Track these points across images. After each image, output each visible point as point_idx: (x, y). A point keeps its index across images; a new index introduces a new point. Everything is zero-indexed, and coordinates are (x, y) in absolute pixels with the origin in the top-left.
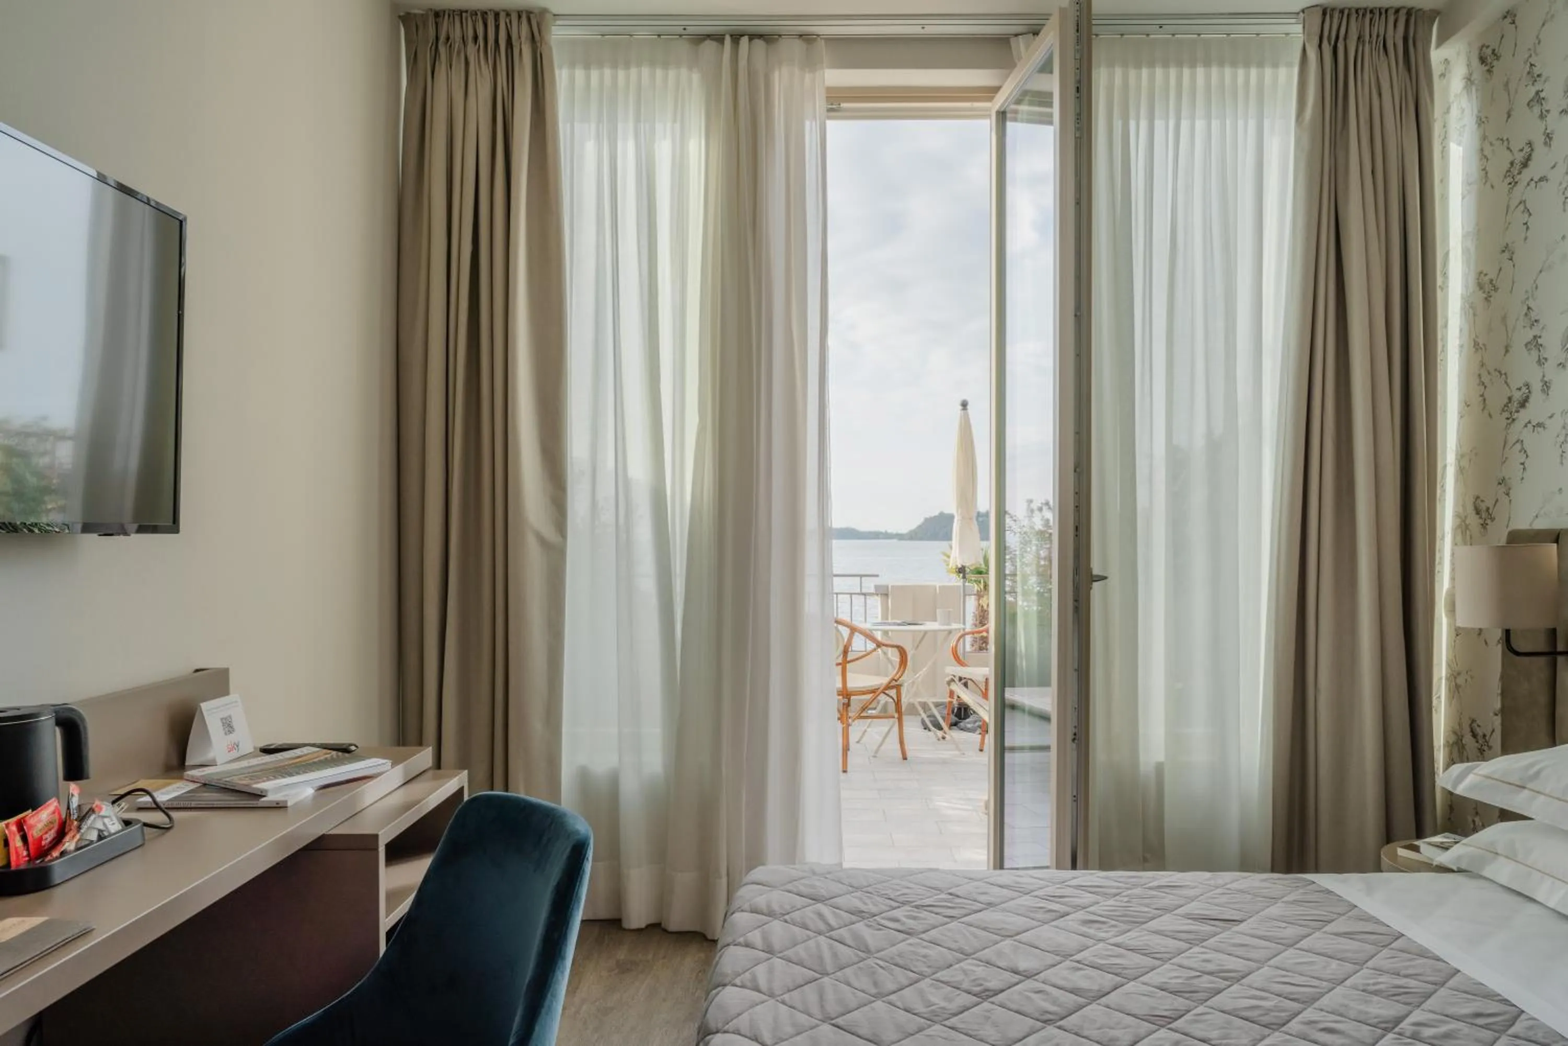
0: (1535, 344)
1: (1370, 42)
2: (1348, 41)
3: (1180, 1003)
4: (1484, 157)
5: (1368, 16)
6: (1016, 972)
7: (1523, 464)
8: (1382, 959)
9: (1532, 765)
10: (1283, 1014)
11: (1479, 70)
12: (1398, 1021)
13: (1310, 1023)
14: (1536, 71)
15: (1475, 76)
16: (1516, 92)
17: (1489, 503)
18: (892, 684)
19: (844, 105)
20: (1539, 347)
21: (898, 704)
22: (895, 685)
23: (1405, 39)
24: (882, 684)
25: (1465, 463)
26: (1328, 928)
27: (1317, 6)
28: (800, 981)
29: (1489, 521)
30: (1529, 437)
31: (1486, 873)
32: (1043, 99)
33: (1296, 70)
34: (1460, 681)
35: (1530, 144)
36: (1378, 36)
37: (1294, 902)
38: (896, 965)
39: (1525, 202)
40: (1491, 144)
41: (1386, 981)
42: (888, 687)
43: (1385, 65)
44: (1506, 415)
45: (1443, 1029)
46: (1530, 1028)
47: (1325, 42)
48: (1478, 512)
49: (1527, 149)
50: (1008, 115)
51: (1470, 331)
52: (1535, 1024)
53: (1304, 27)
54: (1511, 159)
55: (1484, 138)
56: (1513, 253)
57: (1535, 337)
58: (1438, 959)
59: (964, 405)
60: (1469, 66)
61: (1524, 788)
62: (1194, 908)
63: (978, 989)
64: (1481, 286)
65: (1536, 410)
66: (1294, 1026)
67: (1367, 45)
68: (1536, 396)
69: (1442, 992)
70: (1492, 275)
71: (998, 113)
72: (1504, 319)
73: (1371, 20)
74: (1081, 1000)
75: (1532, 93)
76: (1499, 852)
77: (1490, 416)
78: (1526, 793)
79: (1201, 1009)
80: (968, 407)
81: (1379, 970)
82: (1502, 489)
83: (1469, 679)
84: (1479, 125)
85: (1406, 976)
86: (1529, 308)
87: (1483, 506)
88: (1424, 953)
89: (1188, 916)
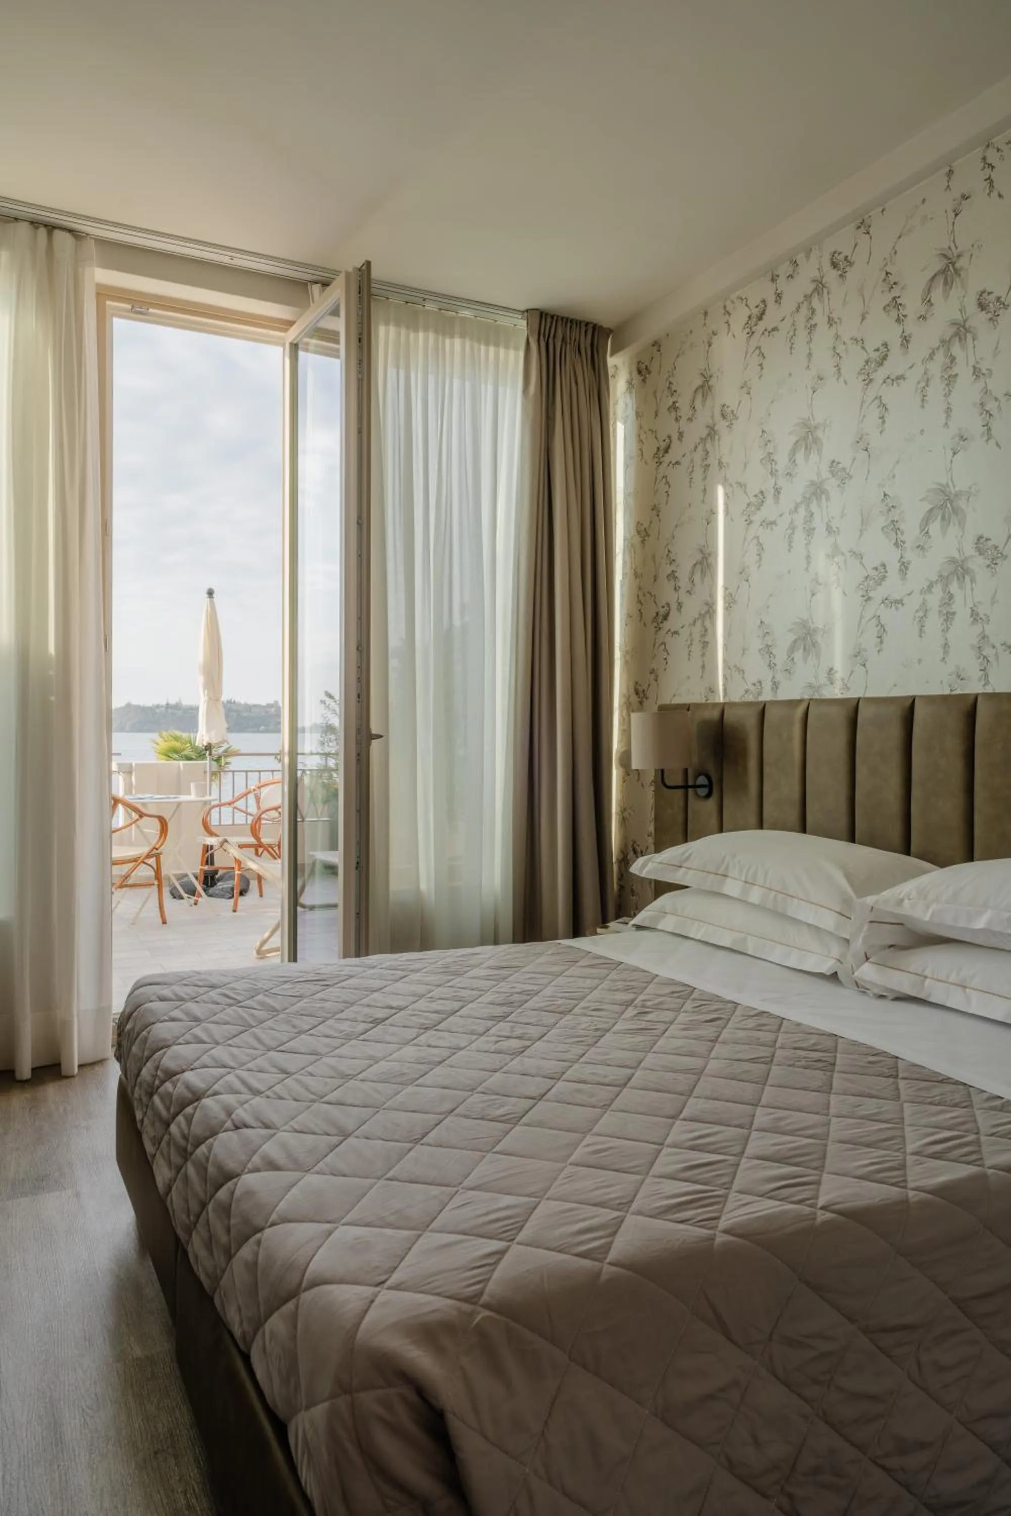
0: (672, 576)
1: (570, 343)
2: (556, 340)
3: (505, 1009)
4: (641, 441)
5: (569, 324)
6: (391, 1008)
7: (666, 659)
8: (613, 975)
9: (683, 854)
10: (569, 1006)
11: (637, 379)
12: (633, 1001)
13: (584, 1008)
14: (674, 388)
15: (634, 382)
16: (661, 399)
17: (645, 687)
18: (153, 853)
19: (151, 310)
20: (675, 578)
21: (158, 872)
22: (155, 854)
23: (592, 345)
24: (142, 854)
25: (628, 657)
26: (579, 964)
27: (537, 310)
28: (235, 1033)
29: (644, 700)
30: (668, 639)
31: (660, 927)
32: (331, 336)
33: (522, 354)
34: (626, 814)
35: (669, 437)
36: (575, 340)
37: (553, 954)
38: (302, 1015)
39: (666, 477)
40: (645, 433)
41: (620, 985)
42: (149, 856)
43: (580, 364)
44: (655, 624)
45: (657, 1001)
46: (701, 994)
47: (542, 338)
48: (637, 693)
49: (668, 441)
50: (300, 346)
51: (632, 563)
52: (703, 992)
53: (528, 324)
54: (658, 445)
55: (641, 427)
56: (659, 511)
57: (673, 571)
58: (646, 971)
59: (210, 593)
60: (631, 373)
61: (680, 867)
62: (491, 963)
63: (370, 1019)
64: (639, 532)
65: (673, 622)
66: (577, 1010)
67: (568, 345)
68: (674, 613)
69: (651, 986)
70: (646, 525)
71: (291, 344)
72: (654, 557)
73: (571, 327)
74: (444, 1016)
75: (671, 403)
76: (667, 911)
77: (645, 624)
78: (682, 870)
79: (520, 1010)
80: (214, 596)
81: (614, 981)
82: (652, 677)
83: (632, 813)
84: (637, 418)
85: (630, 981)
86: (669, 551)
87: (640, 689)
88: (636, 969)
89: (489, 968)
